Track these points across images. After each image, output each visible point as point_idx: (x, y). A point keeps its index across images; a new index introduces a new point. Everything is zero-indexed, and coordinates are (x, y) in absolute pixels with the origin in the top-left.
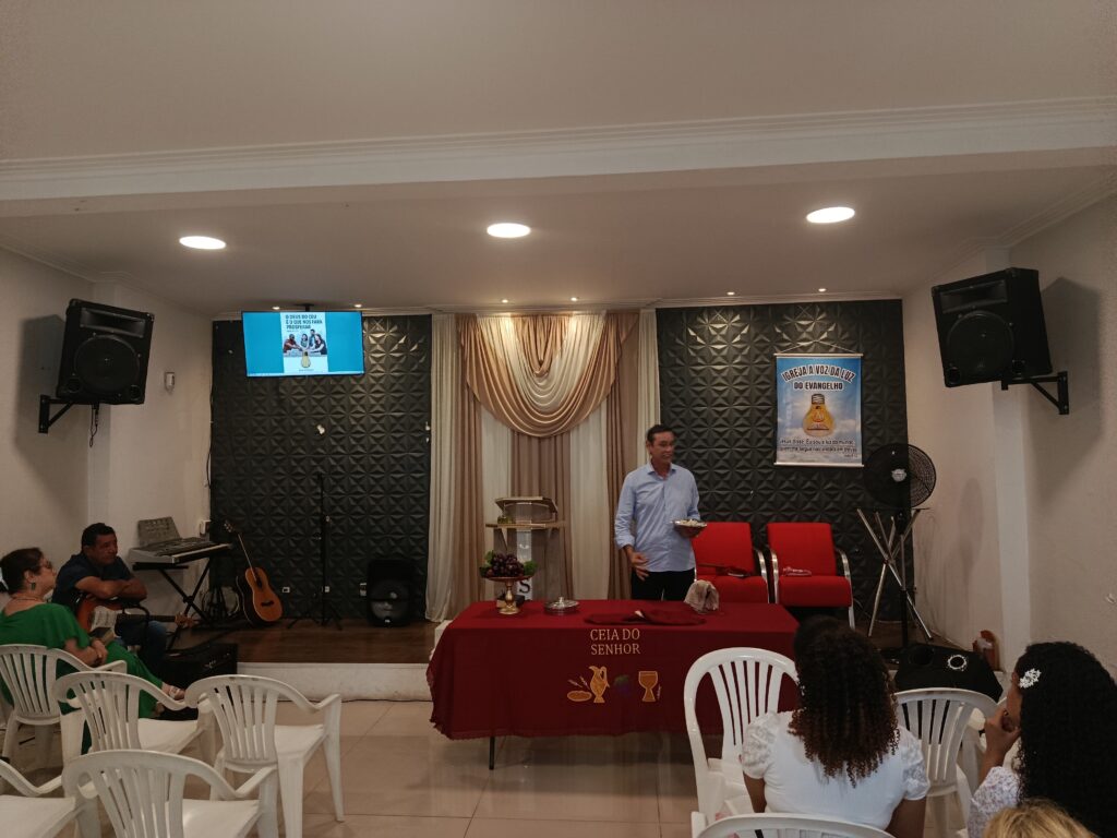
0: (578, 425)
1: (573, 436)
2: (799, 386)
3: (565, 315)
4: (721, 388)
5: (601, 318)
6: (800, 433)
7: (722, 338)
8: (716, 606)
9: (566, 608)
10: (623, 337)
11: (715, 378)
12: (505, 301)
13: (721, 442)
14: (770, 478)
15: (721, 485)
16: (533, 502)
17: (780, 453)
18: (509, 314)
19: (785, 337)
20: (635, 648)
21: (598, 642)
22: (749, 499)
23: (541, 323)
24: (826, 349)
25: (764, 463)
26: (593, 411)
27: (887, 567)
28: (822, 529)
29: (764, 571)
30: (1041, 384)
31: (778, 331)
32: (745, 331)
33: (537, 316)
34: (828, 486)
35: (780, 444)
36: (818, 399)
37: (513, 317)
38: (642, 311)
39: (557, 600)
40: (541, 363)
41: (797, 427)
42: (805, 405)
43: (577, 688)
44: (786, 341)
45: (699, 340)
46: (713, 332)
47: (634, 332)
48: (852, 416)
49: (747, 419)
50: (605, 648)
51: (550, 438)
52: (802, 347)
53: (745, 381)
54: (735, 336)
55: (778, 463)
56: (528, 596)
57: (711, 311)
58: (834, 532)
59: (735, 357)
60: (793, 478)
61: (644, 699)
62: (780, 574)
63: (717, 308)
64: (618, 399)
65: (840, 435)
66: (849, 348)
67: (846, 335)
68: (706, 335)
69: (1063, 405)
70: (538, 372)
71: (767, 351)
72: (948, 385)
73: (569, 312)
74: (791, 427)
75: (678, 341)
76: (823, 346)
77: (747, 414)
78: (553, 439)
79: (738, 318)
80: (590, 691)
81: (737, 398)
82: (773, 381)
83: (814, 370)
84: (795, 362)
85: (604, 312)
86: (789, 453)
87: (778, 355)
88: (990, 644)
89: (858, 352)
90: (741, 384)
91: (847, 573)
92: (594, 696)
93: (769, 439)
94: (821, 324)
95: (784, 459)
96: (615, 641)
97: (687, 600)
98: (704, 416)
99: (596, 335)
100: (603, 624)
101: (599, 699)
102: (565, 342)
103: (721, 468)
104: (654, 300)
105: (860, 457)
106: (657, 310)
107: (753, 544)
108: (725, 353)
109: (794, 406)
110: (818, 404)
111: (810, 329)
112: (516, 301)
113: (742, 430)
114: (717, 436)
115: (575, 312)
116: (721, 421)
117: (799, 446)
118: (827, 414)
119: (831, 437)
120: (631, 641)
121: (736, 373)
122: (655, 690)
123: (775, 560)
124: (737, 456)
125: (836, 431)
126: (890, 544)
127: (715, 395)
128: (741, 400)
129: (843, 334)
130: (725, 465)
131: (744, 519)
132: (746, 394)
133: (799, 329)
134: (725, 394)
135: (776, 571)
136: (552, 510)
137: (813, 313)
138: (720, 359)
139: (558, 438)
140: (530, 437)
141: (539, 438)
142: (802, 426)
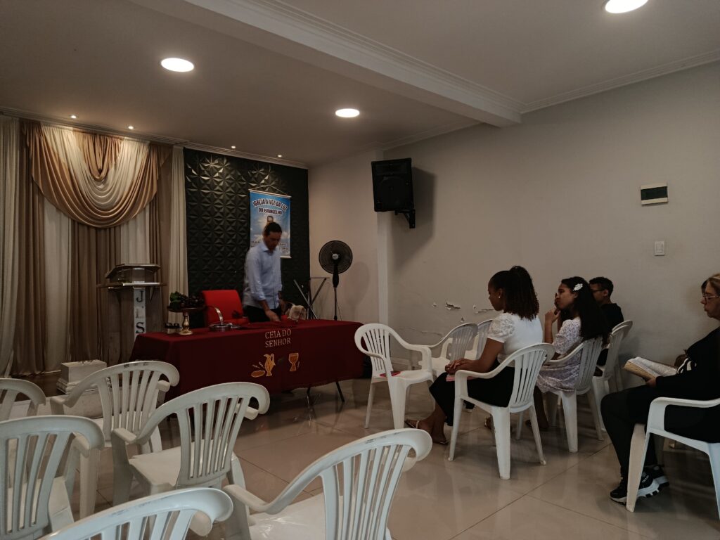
0: (129, 222)
1: (124, 229)
2: (261, 210)
3: (118, 138)
4: (220, 206)
7: (220, 175)
10: (162, 162)
11: (215, 199)
12: (74, 117)
13: (219, 240)
15: (219, 267)
16: (145, 268)
19: (254, 180)
21: (269, 339)
22: (234, 276)
23: (98, 140)
24: (274, 191)
26: (139, 212)
30: (406, 214)
31: (250, 176)
32: (233, 173)
33: (96, 135)
37: (74, 131)
38: (175, 147)
40: (100, 171)
43: (257, 369)
44: (255, 183)
45: (206, 173)
46: (215, 170)
47: (169, 160)
49: (233, 227)
50: (273, 343)
51: (105, 229)
52: (262, 188)
53: (233, 204)
54: (227, 175)
57: (215, 156)
59: (227, 188)
61: (291, 370)
63: (218, 155)
64: (158, 206)
66: (285, 192)
67: (284, 185)
68: (211, 171)
69: (413, 224)
70: (97, 178)
71: (246, 187)
72: (375, 210)
73: (122, 137)
74: (257, 234)
75: (194, 172)
76: (273, 188)
77: (234, 224)
78: (108, 230)
79: (229, 164)
80: (265, 370)
81: (228, 214)
82: (248, 205)
83: (269, 202)
84: (259, 196)
85: (149, 142)
87: (251, 190)
89: (289, 195)
90: (230, 205)
93: (245, 240)
94: (272, 177)
96: (279, 338)
98: (209, 223)
99: (142, 158)
101: (269, 374)
102: (119, 158)
103: (219, 256)
104: (182, 141)
105: (289, 252)
106: (185, 150)
108: (221, 184)
109: (258, 222)
111: (266, 178)
113: (231, 233)
114: (217, 237)
115: (126, 138)
116: (219, 227)
120: (286, 337)
121: (228, 198)
122: (297, 364)
124: (228, 250)
127: (216, 210)
128: (230, 215)
129: (282, 184)
130: (221, 255)
131: (232, 288)
132: (234, 211)
133: (261, 177)
134: (222, 211)
137: (268, 169)
138: (218, 188)
139: (112, 230)
140: (89, 227)
141: (96, 228)
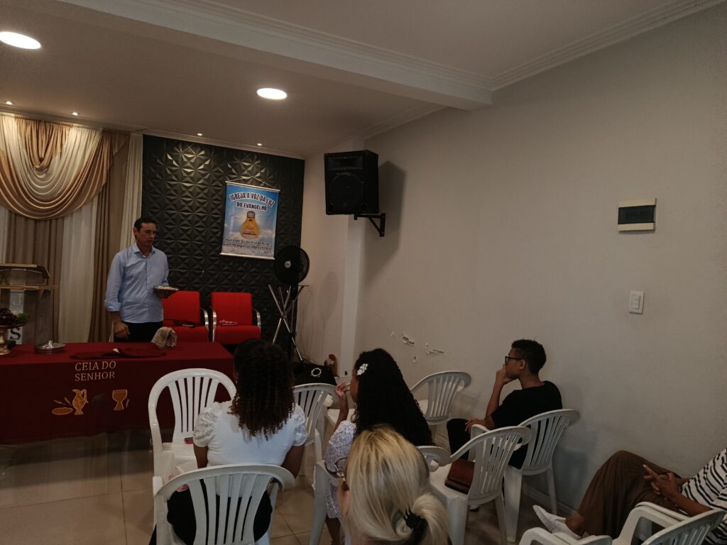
0: (72, 213)
1: (67, 222)
2: (239, 204)
3: (65, 125)
4: (188, 199)
5: (98, 134)
6: (238, 235)
7: (191, 164)
8: (174, 344)
9: (53, 350)
10: (116, 151)
11: (184, 192)
12: (9, 103)
13: (184, 237)
14: (216, 263)
15: (182, 266)
16: (27, 268)
17: (224, 247)
18: (13, 115)
19: (234, 171)
20: (111, 375)
21: (82, 372)
22: (201, 276)
23: (43, 128)
24: (259, 184)
25: (213, 253)
26: (85, 204)
27: (282, 321)
28: (246, 297)
29: (207, 323)
30: (373, 219)
31: (230, 166)
32: (207, 163)
33: (40, 121)
34: (253, 270)
35: (225, 242)
36: (251, 215)
37: (16, 118)
38: (133, 134)
39: (48, 343)
40: (41, 160)
41: (236, 231)
42: (243, 218)
43: (62, 406)
44: (234, 174)
45: (174, 163)
46: (185, 160)
47: (125, 149)
48: (270, 228)
49: (204, 222)
50: (86, 376)
51: (45, 221)
52: (244, 180)
53: (204, 197)
54: (200, 165)
55: (222, 254)
56: (19, 342)
57: (184, 144)
58: (253, 298)
59: (199, 179)
60: (231, 264)
61: (115, 409)
62: (217, 325)
63: (190, 143)
64: (108, 197)
65: (263, 239)
66: (272, 186)
67: (271, 177)
68: (180, 160)
69: (381, 232)
70: (38, 167)
71: (221, 179)
72: (328, 213)
73: (71, 124)
74: (233, 231)
75: (158, 161)
76: (257, 181)
77: (204, 219)
79: (203, 153)
80: (72, 407)
81: (198, 208)
82: (223, 200)
83: (250, 196)
84: (238, 189)
85: (101, 129)
86: (230, 248)
87: (228, 182)
88: (333, 362)
89: (277, 188)
90: (201, 198)
91: (259, 324)
92: (75, 410)
93: (217, 237)
94: (257, 167)
95: (227, 251)
96: (95, 370)
97: (153, 341)
98: (174, 217)
99: (93, 146)
100: (86, 359)
101: (79, 412)
102: (64, 146)
103: (183, 254)
104: (143, 127)
105: (273, 253)
106: (144, 136)
107: (201, 306)
108: (192, 175)
109: (236, 217)
110: (251, 217)
111: (250, 169)
112: (20, 105)
113: (200, 229)
114: (182, 232)
115: (75, 125)
116: (186, 222)
117: (237, 243)
118: (256, 225)
119: (256, 240)
120: (109, 370)
121: (199, 191)
122: (124, 403)
123: (215, 316)
124: (196, 247)
125: (260, 236)
126: (285, 306)
127: (184, 204)
128: (201, 209)
129: (269, 176)
130: (187, 252)
131: (196, 289)
132: (205, 205)
133: (243, 168)
134: (191, 204)
135: (215, 323)
136: (45, 276)
137: (253, 159)
138: (188, 179)
139: (54, 222)
140: (27, 218)
141: (36, 220)
142: (240, 231)
